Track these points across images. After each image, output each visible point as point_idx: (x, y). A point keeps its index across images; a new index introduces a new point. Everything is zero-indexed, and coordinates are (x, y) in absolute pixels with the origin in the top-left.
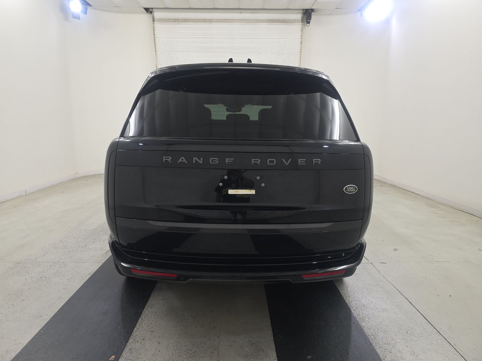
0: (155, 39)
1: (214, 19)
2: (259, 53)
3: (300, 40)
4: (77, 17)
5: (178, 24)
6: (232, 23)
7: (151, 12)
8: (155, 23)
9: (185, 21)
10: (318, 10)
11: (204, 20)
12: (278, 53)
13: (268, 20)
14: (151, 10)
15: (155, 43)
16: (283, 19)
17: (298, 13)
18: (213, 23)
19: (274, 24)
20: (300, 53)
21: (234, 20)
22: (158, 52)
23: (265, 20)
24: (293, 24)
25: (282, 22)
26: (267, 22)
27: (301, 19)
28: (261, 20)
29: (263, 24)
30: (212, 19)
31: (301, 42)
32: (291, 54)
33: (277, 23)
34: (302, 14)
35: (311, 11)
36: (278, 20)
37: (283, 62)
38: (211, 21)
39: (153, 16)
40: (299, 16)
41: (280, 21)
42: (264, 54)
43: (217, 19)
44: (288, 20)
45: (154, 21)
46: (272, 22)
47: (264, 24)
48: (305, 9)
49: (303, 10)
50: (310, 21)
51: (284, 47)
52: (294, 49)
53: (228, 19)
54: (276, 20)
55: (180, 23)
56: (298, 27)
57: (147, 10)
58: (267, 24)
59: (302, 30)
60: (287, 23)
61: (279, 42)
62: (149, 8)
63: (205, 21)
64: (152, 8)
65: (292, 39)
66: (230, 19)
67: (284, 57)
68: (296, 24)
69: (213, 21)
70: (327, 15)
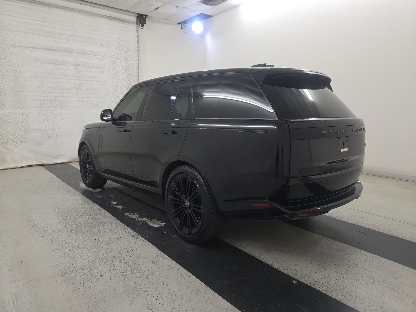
3: (137, 39)
6: (72, 12)
10: (150, 17)
11: (40, 3)
12: (119, 48)
13: (108, 16)
16: (121, 18)
17: (133, 16)
18: (53, 8)
19: (113, 21)
20: (137, 50)
21: (74, 9)
23: (105, 16)
24: (130, 24)
25: (120, 21)
26: (107, 18)
27: (135, 21)
28: (101, 15)
29: (103, 19)
31: (138, 41)
32: (130, 50)
33: (116, 20)
34: (136, 17)
35: (145, 16)
36: (116, 18)
40: (134, 19)
41: (118, 19)
42: (107, 46)
44: (125, 20)
46: (111, 19)
47: (105, 19)
48: (139, 14)
49: (138, 14)
50: (144, 24)
51: (123, 43)
52: (132, 46)
53: (68, 8)
54: (115, 18)
56: (133, 27)
58: (107, 19)
59: (137, 31)
60: (124, 22)
61: (119, 37)
63: (42, 4)
65: (130, 37)
66: (70, 8)
67: (124, 52)
68: (132, 25)
70: (154, 22)
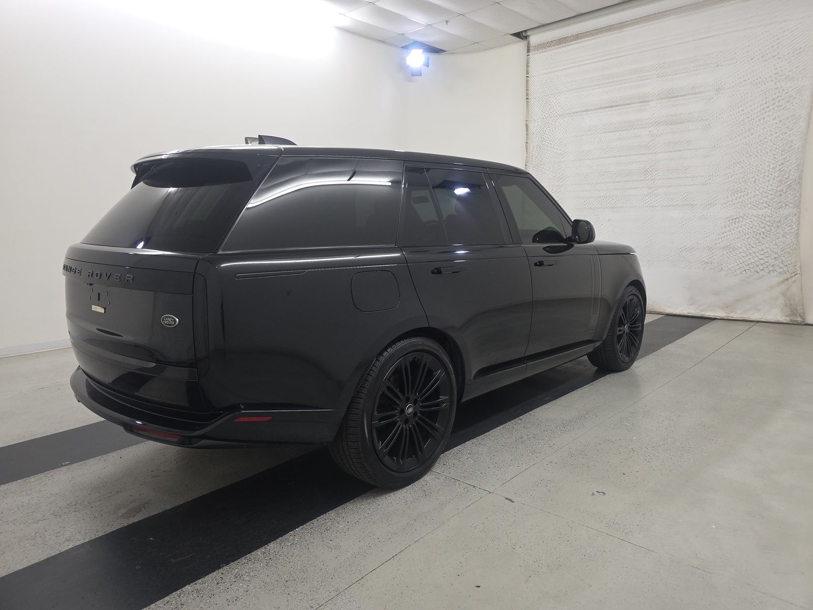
0: (527, 81)
1: (627, 22)
2: (718, 66)
4: (417, 74)
5: (566, 46)
6: (662, 20)
7: (526, 38)
8: (531, 53)
9: (577, 37)
14: (524, 34)
15: (527, 87)
21: (666, 11)
22: (532, 101)
30: (623, 23)
32: (798, 54)
37: (776, 74)
38: (621, 26)
39: (529, 43)
43: (634, 20)
45: (528, 51)
51: (779, 41)
53: (654, 14)
55: (569, 44)
57: (518, 35)
61: (766, 32)
62: (522, 32)
63: (610, 28)
64: (526, 31)
67: (778, 63)
69: (626, 25)
